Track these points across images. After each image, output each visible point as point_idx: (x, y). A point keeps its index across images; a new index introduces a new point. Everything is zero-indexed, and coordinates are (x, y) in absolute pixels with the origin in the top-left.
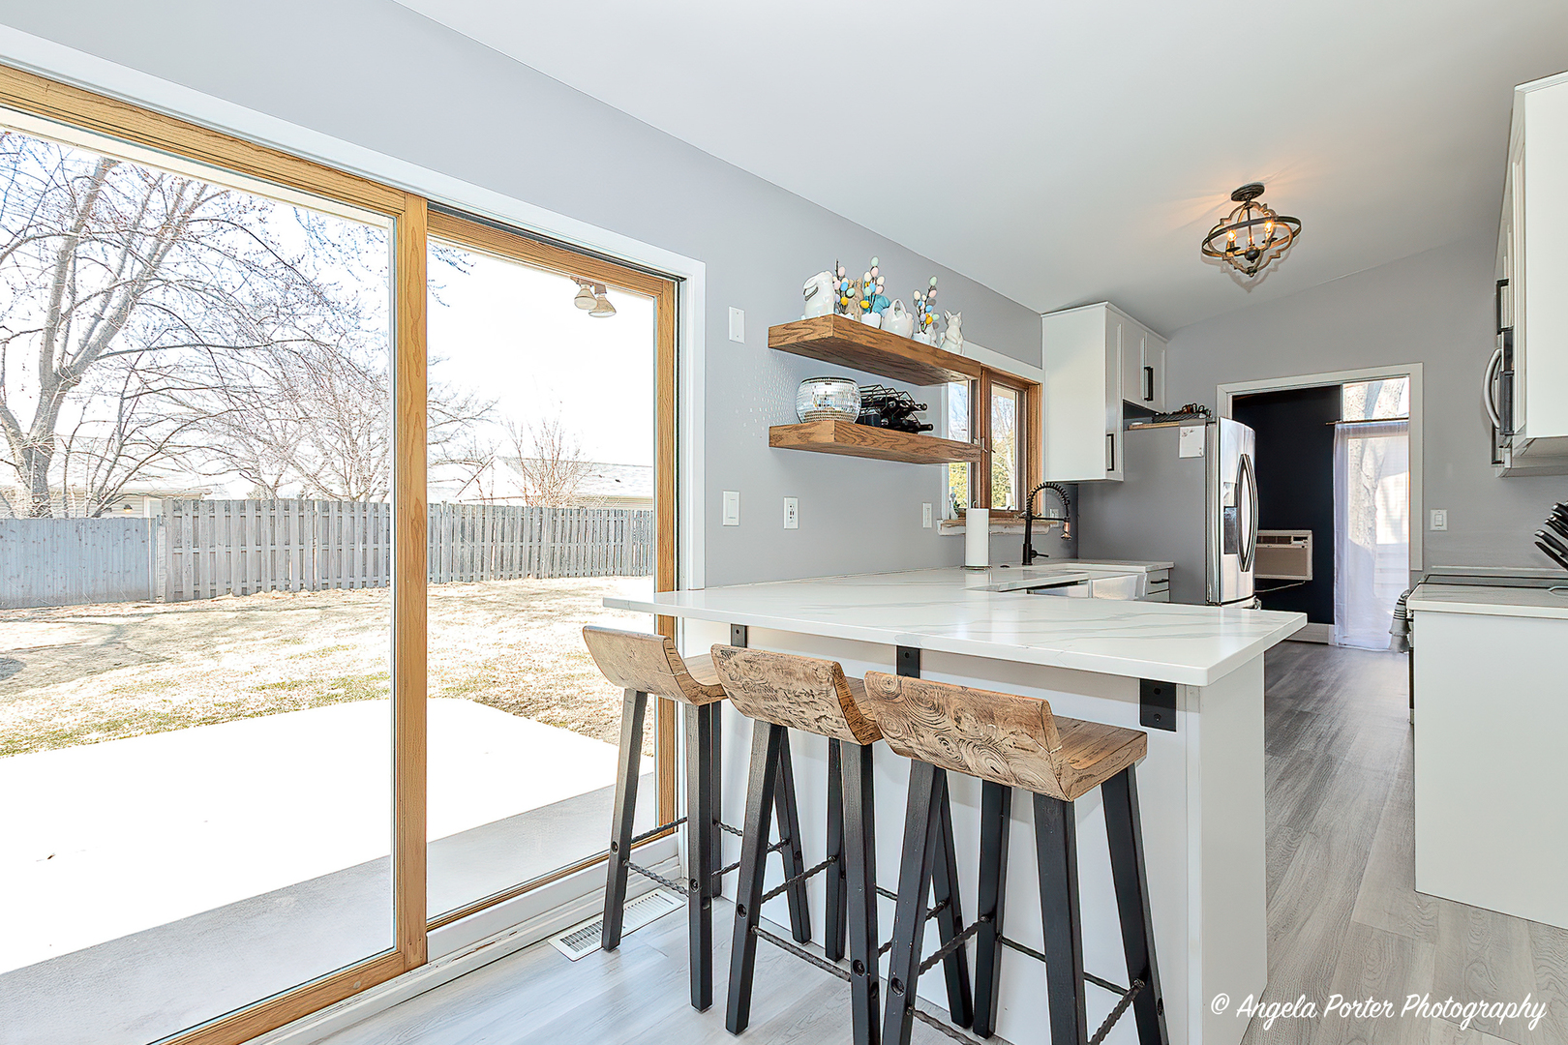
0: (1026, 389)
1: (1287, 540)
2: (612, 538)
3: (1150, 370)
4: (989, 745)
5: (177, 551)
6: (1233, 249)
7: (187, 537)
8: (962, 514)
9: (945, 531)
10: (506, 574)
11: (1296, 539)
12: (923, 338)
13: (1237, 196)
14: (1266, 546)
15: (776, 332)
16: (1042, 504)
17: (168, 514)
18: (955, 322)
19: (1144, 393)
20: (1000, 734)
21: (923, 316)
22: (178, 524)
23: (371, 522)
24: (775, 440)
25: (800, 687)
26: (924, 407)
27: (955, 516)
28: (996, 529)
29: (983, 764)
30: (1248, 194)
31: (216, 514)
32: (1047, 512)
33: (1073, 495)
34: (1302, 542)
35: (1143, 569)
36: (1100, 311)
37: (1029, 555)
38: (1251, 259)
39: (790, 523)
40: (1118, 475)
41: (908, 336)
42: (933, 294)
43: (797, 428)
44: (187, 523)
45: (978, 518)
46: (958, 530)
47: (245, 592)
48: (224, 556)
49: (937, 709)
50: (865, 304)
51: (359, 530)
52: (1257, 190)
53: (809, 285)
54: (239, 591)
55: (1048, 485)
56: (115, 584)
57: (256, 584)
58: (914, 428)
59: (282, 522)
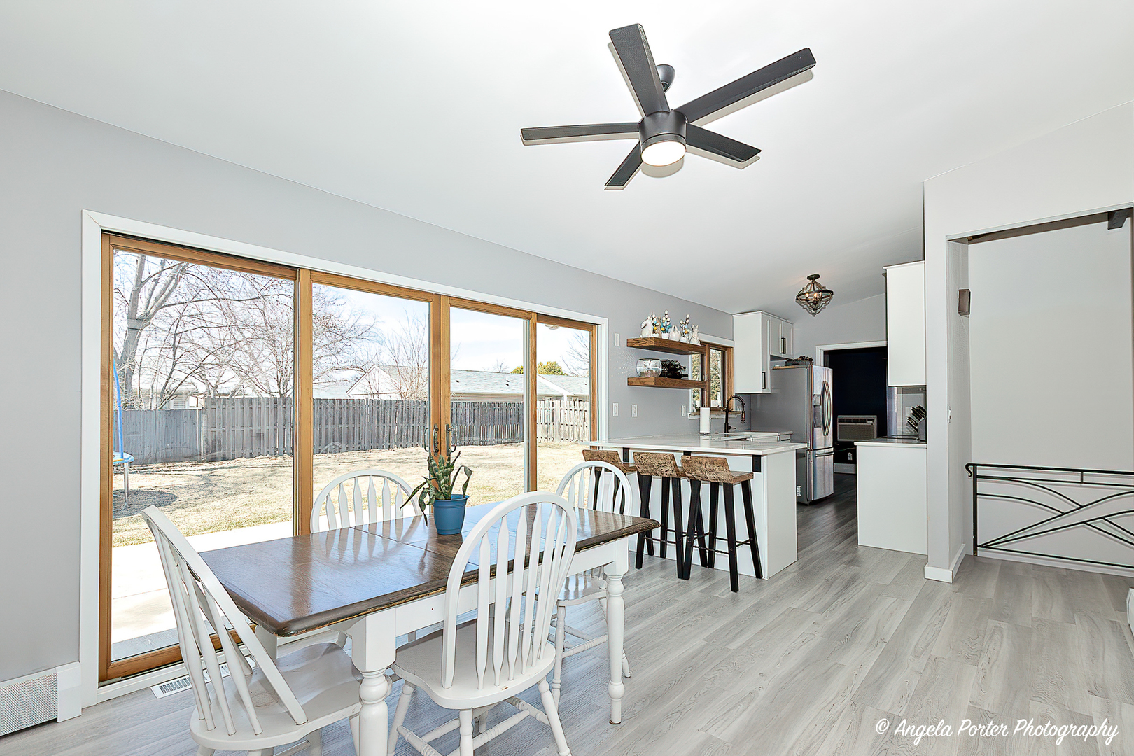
0: (725, 350)
1: (864, 421)
2: (468, 421)
3: (784, 339)
4: (713, 471)
5: (213, 430)
6: (807, 300)
7: (219, 421)
8: (698, 410)
9: (692, 418)
10: (404, 445)
11: (869, 420)
12: (684, 340)
13: (809, 278)
14: (854, 424)
15: (631, 341)
16: (735, 405)
17: (209, 407)
18: (696, 330)
19: (781, 350)
20: (715, 467)
21: (684, 331)
22: (213, 413)
23: (324, 411)
24: (630, 383)
25: (662, 462)
26: (685, 368)
27: (695, 411)
28: (713, 416)
29: (711, 476)
30: (813, 278)
31: (236, 407)
32: (736, 409)
33: (748, 400)
34: (872, 422)
35: (777, 434)
36: (759, 314)
37: (727, 428)
38: (815, 304)
39: (635, 415)
40: (768, 391)
41: (677, 340)
42: (687, 321)
43: (639, 379)
44: (219, 413)
45: (705, 412)
46: (697, 417)
47: (251, 456)
48: (240, 433)
49: (700, 463)
50: (663, 329)
51: (317, 416)
52: (818, 276)
53: (643, 325)
54: (248, 455)
55: (737, 397)
56: (178, 451)
57: (258, 451)
58: (682, 376)
59: (273, 412)
